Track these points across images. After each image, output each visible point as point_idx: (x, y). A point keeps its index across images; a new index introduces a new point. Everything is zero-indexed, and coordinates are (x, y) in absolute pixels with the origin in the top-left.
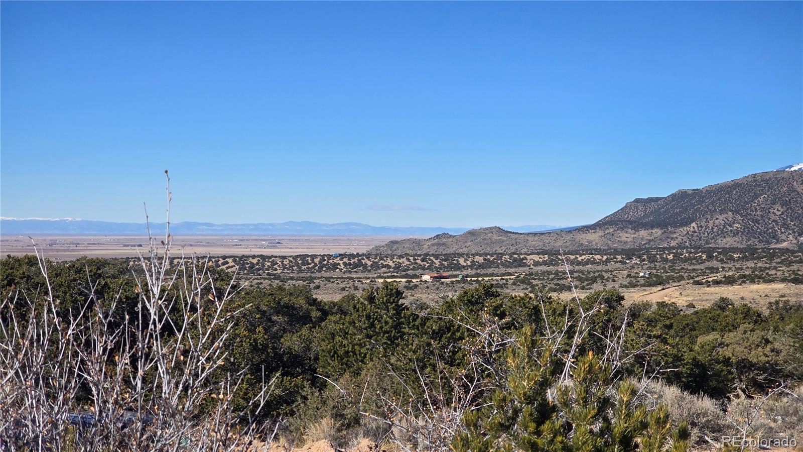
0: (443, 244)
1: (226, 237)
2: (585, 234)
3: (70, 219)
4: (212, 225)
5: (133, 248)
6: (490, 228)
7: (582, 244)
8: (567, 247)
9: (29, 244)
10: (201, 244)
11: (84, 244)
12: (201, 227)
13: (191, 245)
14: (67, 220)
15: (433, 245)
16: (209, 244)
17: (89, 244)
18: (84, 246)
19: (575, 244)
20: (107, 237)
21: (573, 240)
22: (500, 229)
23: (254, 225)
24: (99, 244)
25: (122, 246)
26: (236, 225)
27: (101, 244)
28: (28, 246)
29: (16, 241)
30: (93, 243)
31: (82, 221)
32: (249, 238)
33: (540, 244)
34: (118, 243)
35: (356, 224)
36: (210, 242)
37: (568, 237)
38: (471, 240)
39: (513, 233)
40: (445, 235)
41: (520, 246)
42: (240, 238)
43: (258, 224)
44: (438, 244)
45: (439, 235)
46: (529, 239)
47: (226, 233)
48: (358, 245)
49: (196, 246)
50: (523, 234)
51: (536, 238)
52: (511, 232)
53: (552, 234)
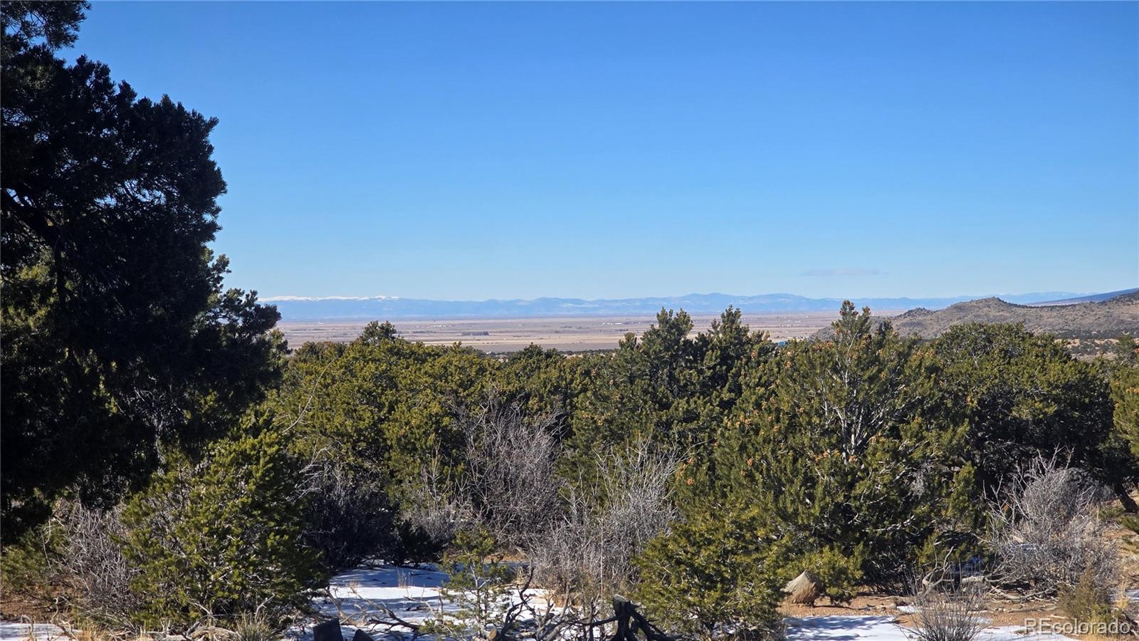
0: (919, 324)
1: (603, 319)
2: (1126, 307)
3: (383, 297)
4: (583, 302)
5: (477, 337)
6: (986, 300)
7: (1122, 322)
8: (1100, 325)
9: (334, 334)
10: (570, 329)
11: (408, 332)
12: (565, 305)
13: (557, 332)
14: (379, 298)
15: (904, 325)
16: (581, 329)
17: (414, 332)
18: (410, 336)
19: (1113, 320)
20: (437, 322)
21: (1109, 315)
22: (1000, 300)
23: (640, 300)
24: (428, 332)
25: (460, 334)
26: (616, 301)
27: (431, 332)
28: (334, 337)
29: (316, 330)
30: (419, 331)
31: (401, 300)
32: (636, 319)
33: (1061, 321)
34: (453, 329)
35: (787, 296)
36: (582, 326)
37: (1103, 311)
38: (958, 317)
39: (1019, 306)
40: (920, 311)
41: (1030, 325)
42: (624, 319)
43: (647, 299)
44: (912, 324)
45: (911, 311)
46: (1043, 314)
47: (601, 312)
48: (792, 326)
49: (564, 332)
50: (1035, 307)
51: (1055, 314)
52: (1016, 305)
53: (1078, 308)
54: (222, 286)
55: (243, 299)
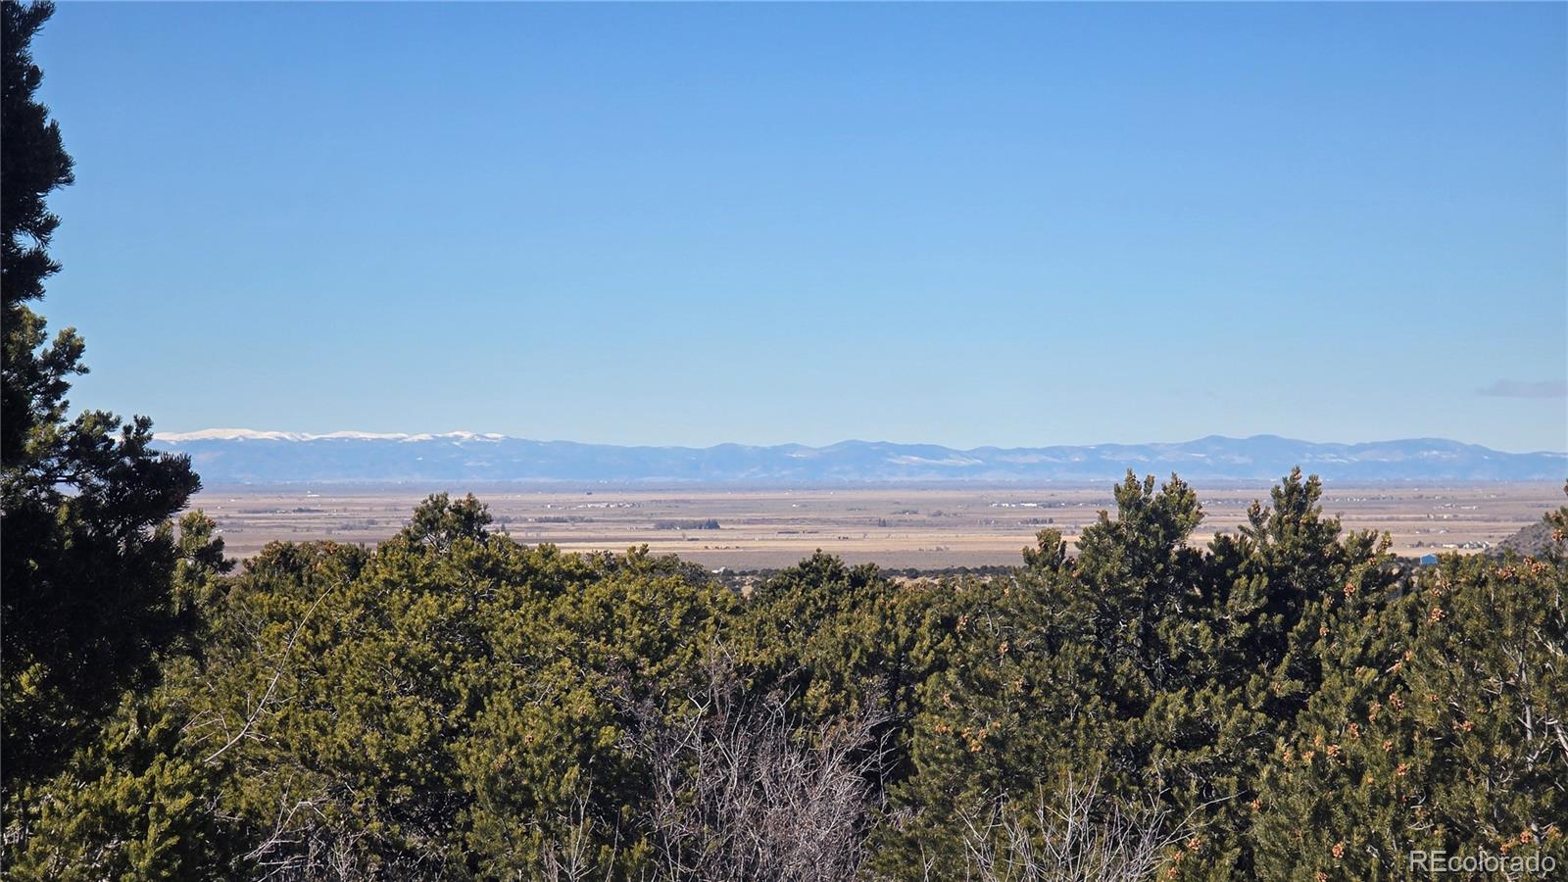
1: (995, 494)
3: (467, 435)
4: (944, 452)
5: (691, 533)
9: (345, 522)
10: (915, 517)
11: (526, 520)
12: (902, 460)
13: (883, 524)
14: (458, 438)
16: (940, 518)
17: (541, 521)
18: (530, 529)
20: (595, 497)
23: (1084, 450)
24: (573, 519)
25: (651, 526)
26: (1024, 451)
27: (582, 520)
28: (345, 528)
29: (300, 510)
30: (552, 516)
31: (508, 442)
32: (1070, 495)
34: (632, 515)
35: (1443, 445)
36: (944, 510)
42: (1043, 495)
43: (1101, 448)
47: (989, 477)
48: (1456, 518)
49: (899, 524)
54: (65, 405)
55: (117, 437)
